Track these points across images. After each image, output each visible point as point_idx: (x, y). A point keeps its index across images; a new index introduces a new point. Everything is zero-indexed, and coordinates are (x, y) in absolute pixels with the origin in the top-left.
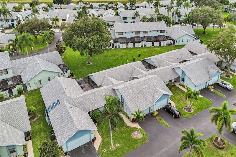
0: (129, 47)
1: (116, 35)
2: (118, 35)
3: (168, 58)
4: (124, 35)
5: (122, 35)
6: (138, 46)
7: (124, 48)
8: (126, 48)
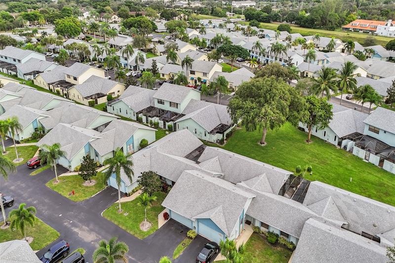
0: (371, 161)
1: (367, 128)
2: (370, 129)
3: (349, 209)
4: (381, 137)
5: (378, 133)
6: (391, 169)
7: (359, 158)
8: (361, 159)
